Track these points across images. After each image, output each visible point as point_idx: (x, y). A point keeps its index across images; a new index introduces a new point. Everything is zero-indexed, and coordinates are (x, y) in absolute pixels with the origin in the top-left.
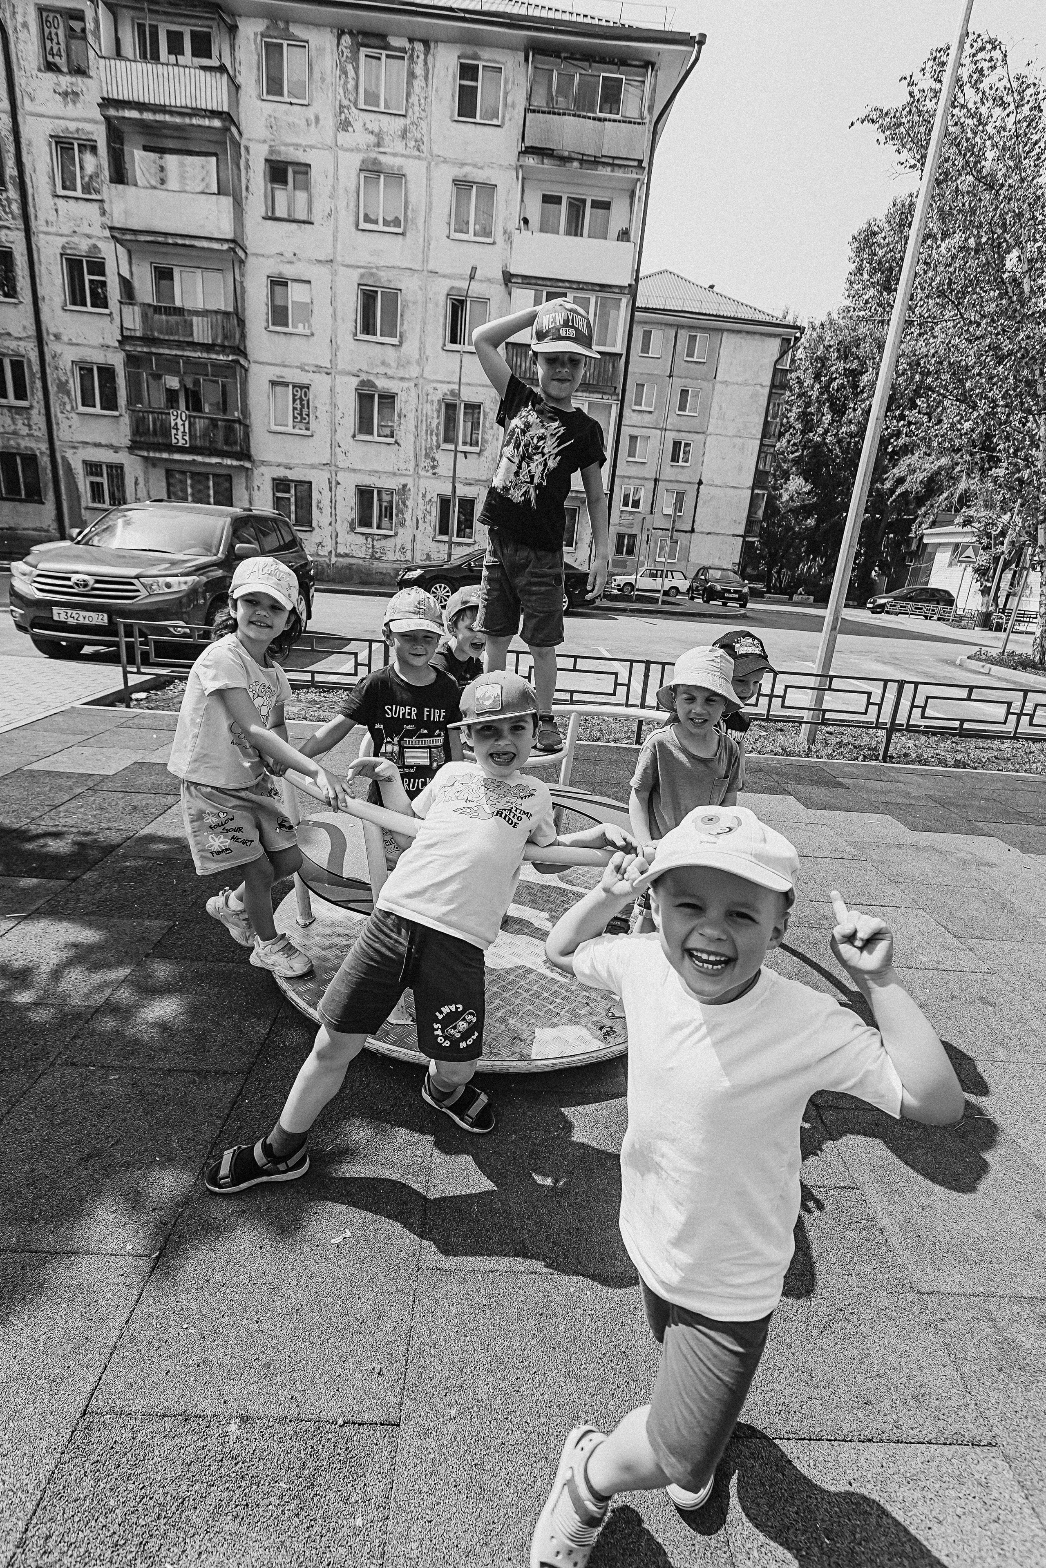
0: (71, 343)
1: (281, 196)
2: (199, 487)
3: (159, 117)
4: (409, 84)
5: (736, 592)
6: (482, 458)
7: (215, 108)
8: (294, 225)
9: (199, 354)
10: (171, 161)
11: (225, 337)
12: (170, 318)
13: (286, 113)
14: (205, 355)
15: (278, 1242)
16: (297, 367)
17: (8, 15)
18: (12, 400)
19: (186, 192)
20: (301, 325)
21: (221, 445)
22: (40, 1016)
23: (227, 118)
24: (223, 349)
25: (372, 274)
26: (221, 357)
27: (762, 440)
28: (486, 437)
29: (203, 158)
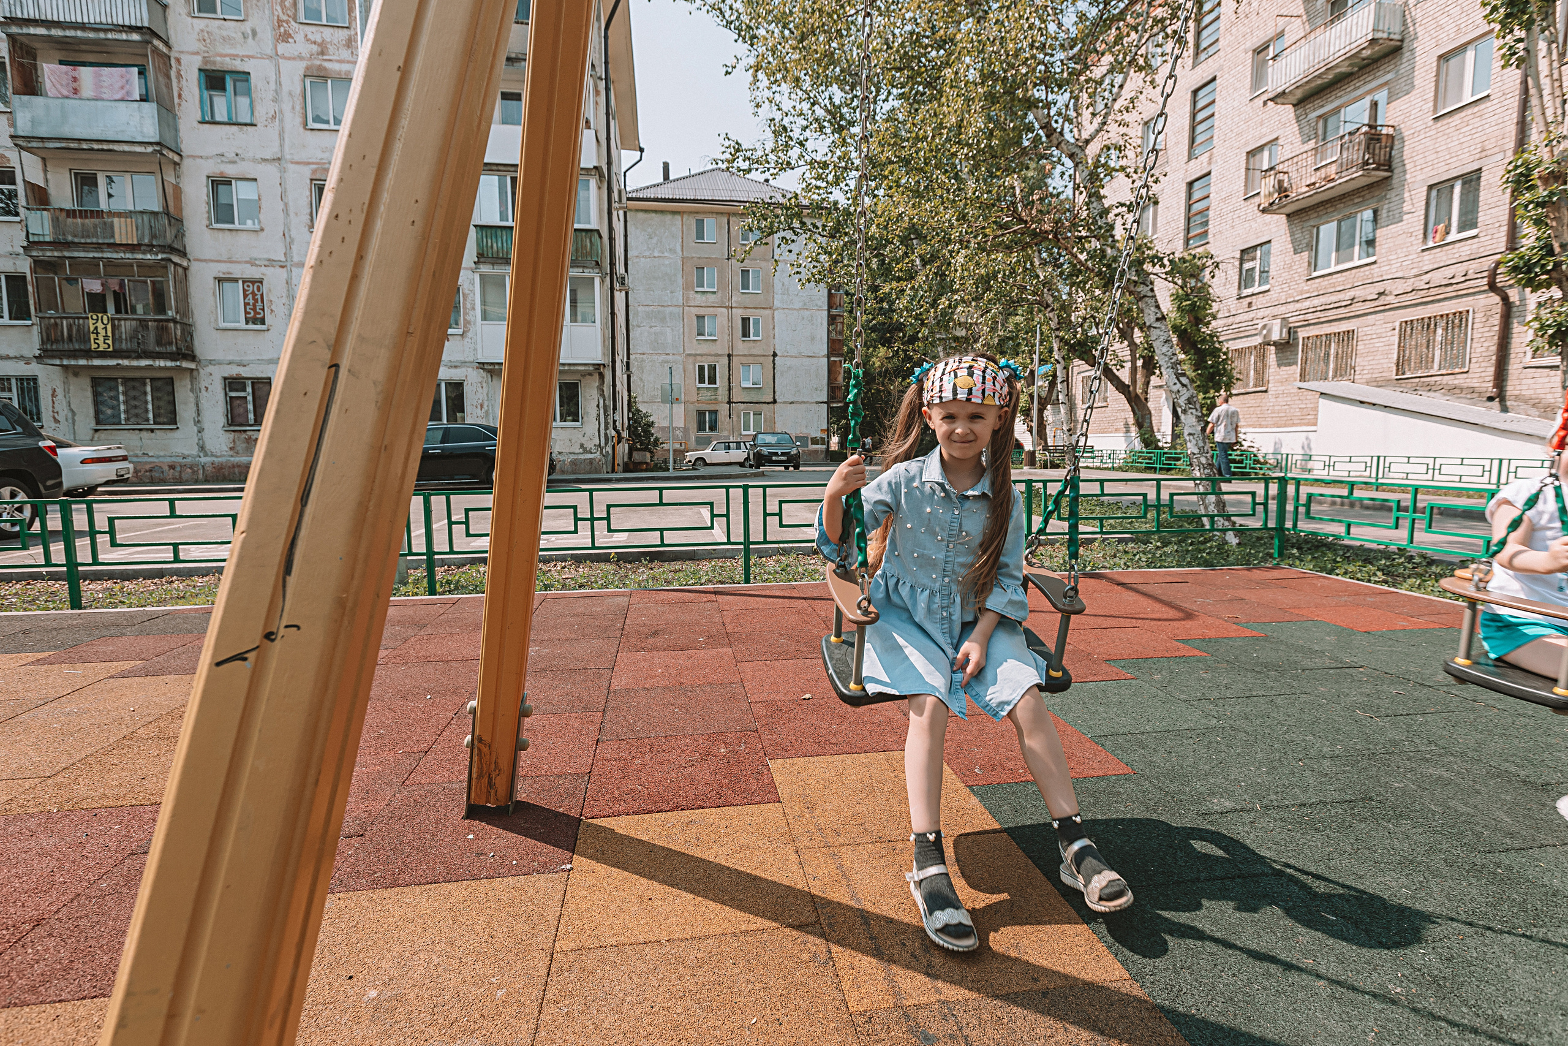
1: (221, 103)
2: (132, 393)
3: (70, 33)
4: (351, 1)
5: (783, 454)
6: (466, 340)
7: (133, 23)
8: (235, 128)
9: (122, 255)
10: (85, 73)
11: (153, 236)
12: (87, 221)
13: (219, 28)
14: (128, 255)
16: (247, 262)
19: (102, 99)
20: (249, 222)
21: (152, 346)
23: (149, 32)
24: (151, 248)
25: (325, 170)
26: (149, 256)
27: (829, 312)
28: (467, 318)
29: (123, 69)
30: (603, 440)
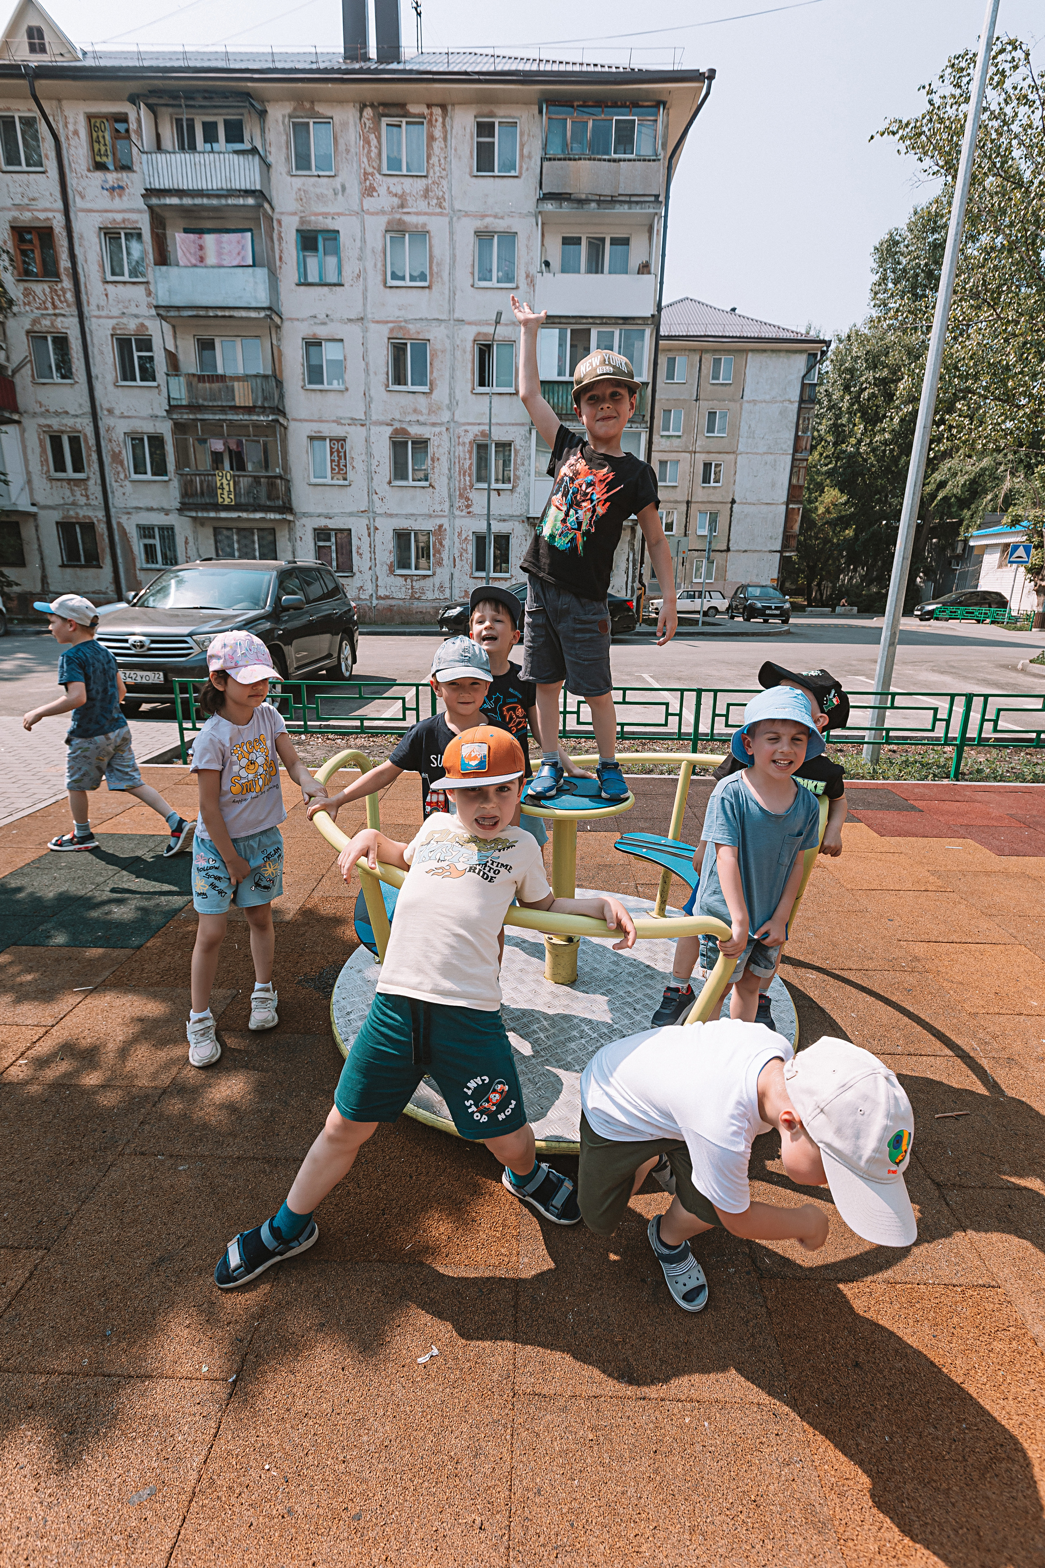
0: (122, 416)
1: (312, 263)
2: (244, 542)
3: (198, 201)
4: (429, 146)
5: (777, 608)
6: (515, 495)
7: (248, 188)
8: (326, 289)
9: (241, 417)
10: (209, 239)
11: (265, 399)
12: (213, 385)
13: (315, 185)
14: (246, 417)
15: (361, 1362)
16: (334, 421)
17: (61, 126)
18: (70, 473)
19: (223, 267)
21: (264, 501)
22: (108, 1100)
23: (260, 195)
24: (264, 410)
25: (401, 328)
26: (262, 418)
27: (793, 455)
28: (518, 473)
29: (239, 235)
30: (629, 592)
